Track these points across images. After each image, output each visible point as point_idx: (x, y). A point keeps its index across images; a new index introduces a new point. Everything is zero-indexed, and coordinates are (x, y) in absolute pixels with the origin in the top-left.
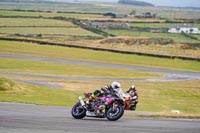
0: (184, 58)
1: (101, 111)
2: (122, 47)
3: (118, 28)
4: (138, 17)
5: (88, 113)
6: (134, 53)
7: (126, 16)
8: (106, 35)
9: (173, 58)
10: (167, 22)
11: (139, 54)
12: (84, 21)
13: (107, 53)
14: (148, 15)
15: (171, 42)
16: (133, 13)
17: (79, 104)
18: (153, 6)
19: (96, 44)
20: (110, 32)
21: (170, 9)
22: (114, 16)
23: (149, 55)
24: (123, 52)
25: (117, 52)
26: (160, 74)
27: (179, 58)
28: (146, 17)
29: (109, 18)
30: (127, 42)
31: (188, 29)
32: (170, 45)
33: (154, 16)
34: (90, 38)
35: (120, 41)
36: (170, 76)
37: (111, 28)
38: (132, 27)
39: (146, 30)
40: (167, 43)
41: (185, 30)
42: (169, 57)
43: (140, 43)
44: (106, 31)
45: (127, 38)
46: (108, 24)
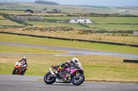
0: (80, 40)
1: (67, 78)
2: (37, 33)
3: (35, 20)
4: (49, 12)
5: (57, 80)
6: (45, 37)
7: (40, 12)
8: (26, 24)
9: (73, 40)
10: (69, 16)
11: (50, 38)
12: (11, 15)
13: (27, 37)
14: (56, 11)
15: (72, 29)
16: (45, 9)
17: (49, 73)
18: (58, 4)
19: (19, 31)
20: (29, 23)
21: (70, 7)
22: (32, 12)
23: (56, 38)
24: (38, 37)
25: (34, 36)
26: (63, 51)
27: (77, 40)
28: (54, 12)
29: (28, 13)
30: (41, 30)
31: (83, 21)
32: (71, 31)
33: (60, 12)
34: (15, 27)
35: (36, 29)
36: (71, 52)
37: (30, 20)
38: (44, 19)
39: (54, 21)
40: (69, 30)
41: (81, 21)
42: (70, 40)
43: (50, 30)
44: (27, 22)
45: (41, 26)
46: (28, 17)
